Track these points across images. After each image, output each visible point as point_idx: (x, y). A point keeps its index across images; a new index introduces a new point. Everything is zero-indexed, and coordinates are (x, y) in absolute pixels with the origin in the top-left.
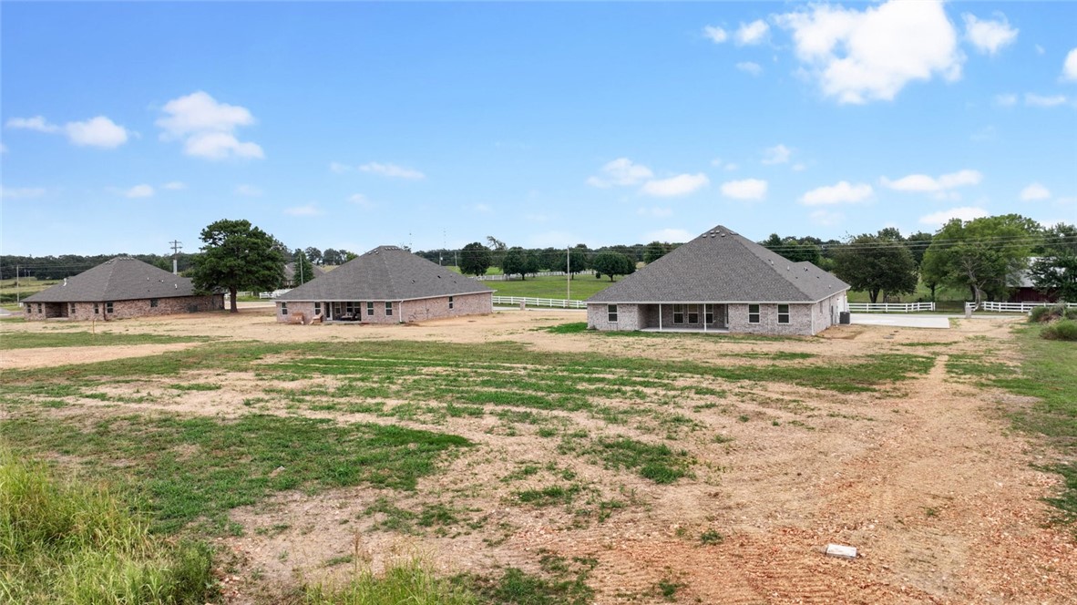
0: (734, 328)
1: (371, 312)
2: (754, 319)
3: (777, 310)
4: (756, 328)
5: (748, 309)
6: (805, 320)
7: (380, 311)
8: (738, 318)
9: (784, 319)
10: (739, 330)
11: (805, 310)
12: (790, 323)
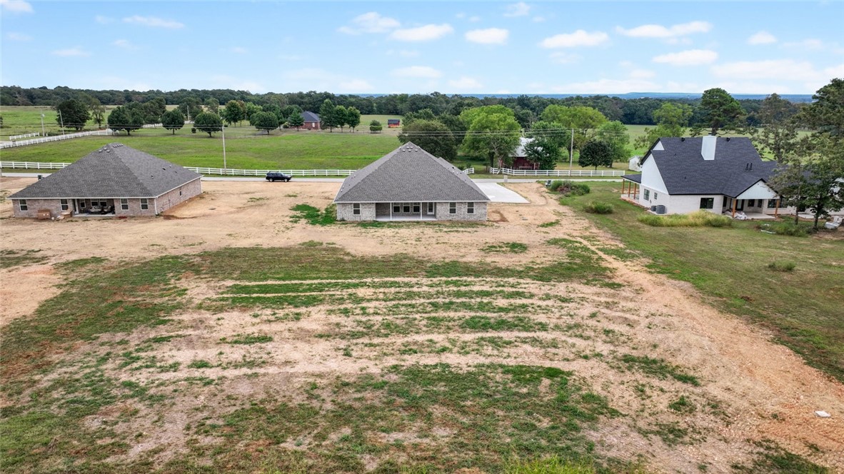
0: (440, 217)
1: (125, 207)
2: (453, 211)
3: (467, 206)
4: (454, 217)
5: (449, 205)
6: (483, 211)
7: (135, 207)
8: (443, 211)
9: (471, 211)
10: (443, 218)
11: (484, 206)
12: (474, 213)
